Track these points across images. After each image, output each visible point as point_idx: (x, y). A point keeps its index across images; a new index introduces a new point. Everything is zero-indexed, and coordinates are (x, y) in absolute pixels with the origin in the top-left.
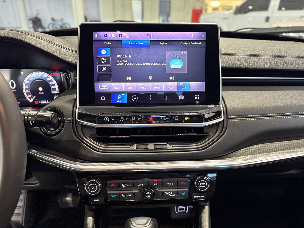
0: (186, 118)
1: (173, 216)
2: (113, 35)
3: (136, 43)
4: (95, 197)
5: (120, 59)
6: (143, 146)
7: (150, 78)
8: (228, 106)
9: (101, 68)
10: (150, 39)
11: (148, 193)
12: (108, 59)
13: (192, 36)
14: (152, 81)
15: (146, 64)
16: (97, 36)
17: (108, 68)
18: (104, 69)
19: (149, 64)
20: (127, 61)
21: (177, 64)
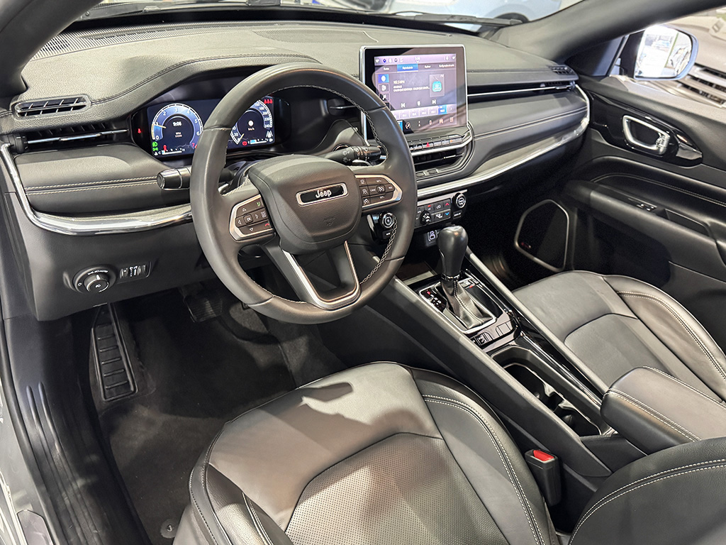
1: (427, 245)
2: (390, 60)
3: (408, 68)
4: (388, 230)
6: (420, 174)
7: (419, 103)
10: (418, 62)
11: (427, 217)
12: (387, 86)
13: (447, 58)
14: (421, 106)
15: (415, 89)
16: (377, 61)
17: (387, 95)
18: (385, 97)
19: (418, 88)
21: (437, 87)
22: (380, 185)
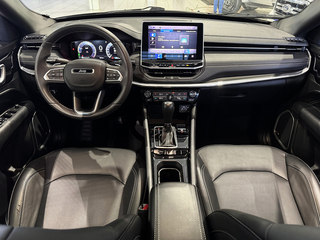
0: (187, 65)
1: (180, 111)
2: (157, 27)
3: (167, 31)
4: (148, 98)
5: (160, 38)
6: (168, 77)
7: (172, 47)
8: (206, 61)
9: (151, 42)
10: (173, 29)
11: (170, 97)
12: (154, 38)
13: (192, 28)
14: (173, 48)
15: (171, 40)
16: (150, 27)
17: (154, 42)
18: (153, 42)
19: (172, 40)
20: (162, 39)
21: (185, 41)
22: (114, 74)
